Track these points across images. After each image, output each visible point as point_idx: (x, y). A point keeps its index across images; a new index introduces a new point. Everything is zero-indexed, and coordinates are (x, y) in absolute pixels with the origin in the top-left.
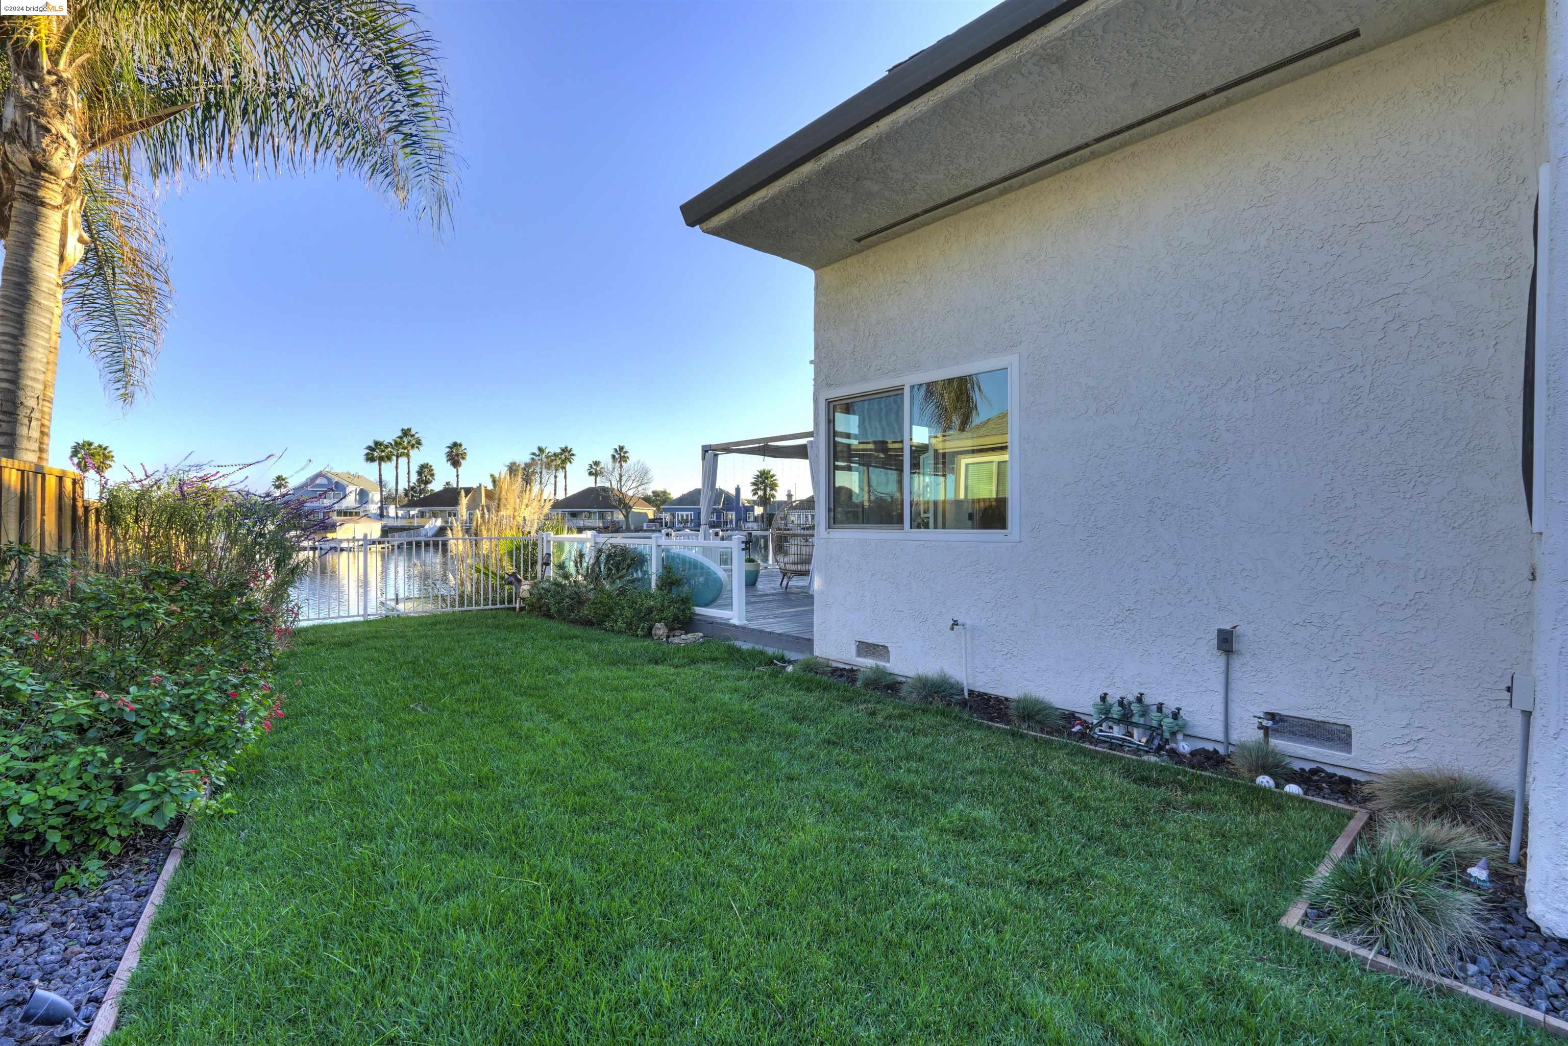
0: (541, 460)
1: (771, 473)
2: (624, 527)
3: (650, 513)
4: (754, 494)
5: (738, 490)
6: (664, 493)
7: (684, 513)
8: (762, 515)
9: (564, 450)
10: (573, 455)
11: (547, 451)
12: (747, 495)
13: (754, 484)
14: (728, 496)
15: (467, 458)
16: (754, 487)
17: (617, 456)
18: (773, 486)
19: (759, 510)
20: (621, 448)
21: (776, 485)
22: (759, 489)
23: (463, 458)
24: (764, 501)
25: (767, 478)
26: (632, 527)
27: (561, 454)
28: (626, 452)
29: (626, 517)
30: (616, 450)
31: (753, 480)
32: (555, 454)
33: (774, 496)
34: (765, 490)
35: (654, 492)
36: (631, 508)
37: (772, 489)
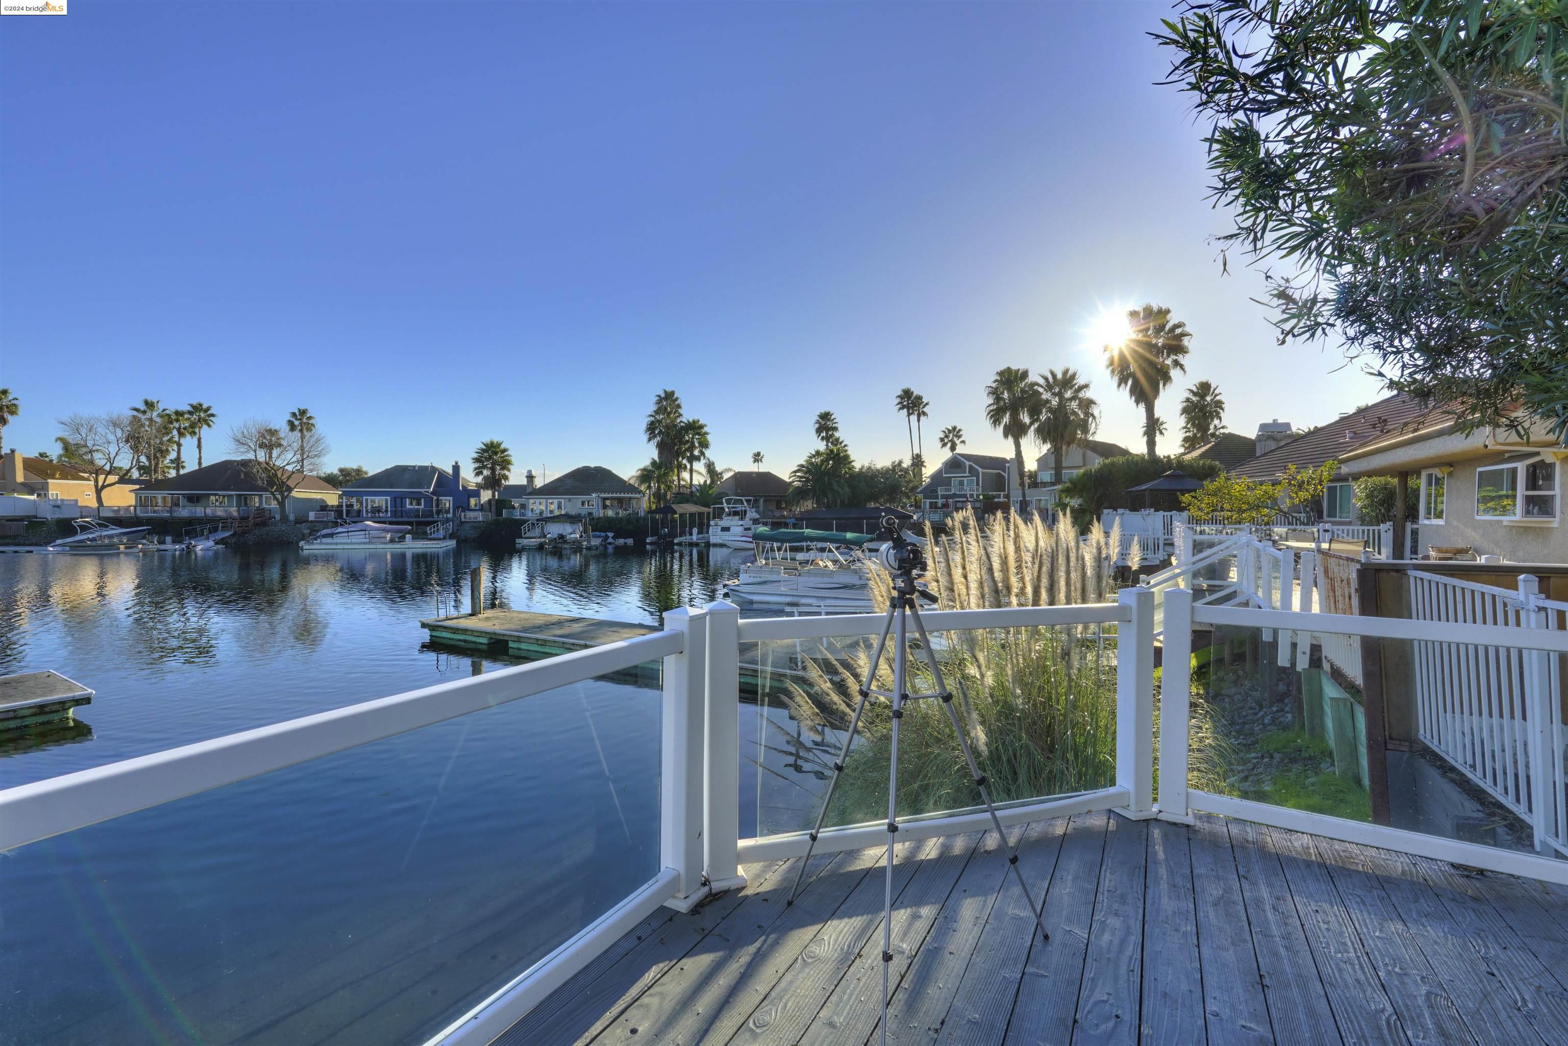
0: (151, 420)
1: (503, 446)
2: (278, 517)
3: (332, 498)
4: (477, 474)
5: (456, 468)
6: (359, 471)
7: (377, 499)
8: (490, 501)
9: (197, 408)
10: (213, 415)
11: (161, 407)
12: (469, 476)
13: (477, 460)
14: (442, 475)
15: (21, 411)
16: (477, 465)
17: (297, 423)
18: (505, 464)
19: (486, 495)
20: (303, 412)
21: (509, 463)
22: (484, 467)
23: (12, 413)
24: (493, 482)
25: (496, 453)
26: (292, 517)
27: (190, 413)
28: (310, 418)
29: (282, 504)
30: (294, 414)
31: (476, 455)
32: (179, 414)
33: (506, 478)
34: (493, 470)
35: (341, 470)
36: (290, 490)
37: (503, 468)
